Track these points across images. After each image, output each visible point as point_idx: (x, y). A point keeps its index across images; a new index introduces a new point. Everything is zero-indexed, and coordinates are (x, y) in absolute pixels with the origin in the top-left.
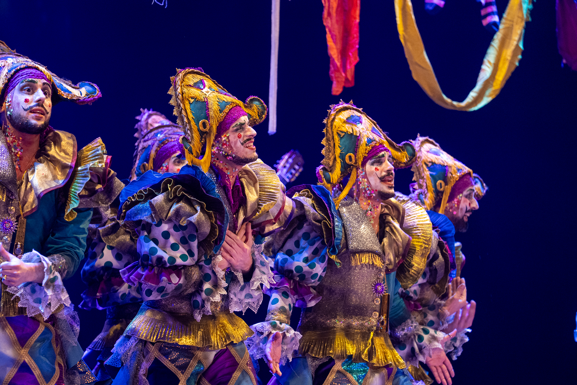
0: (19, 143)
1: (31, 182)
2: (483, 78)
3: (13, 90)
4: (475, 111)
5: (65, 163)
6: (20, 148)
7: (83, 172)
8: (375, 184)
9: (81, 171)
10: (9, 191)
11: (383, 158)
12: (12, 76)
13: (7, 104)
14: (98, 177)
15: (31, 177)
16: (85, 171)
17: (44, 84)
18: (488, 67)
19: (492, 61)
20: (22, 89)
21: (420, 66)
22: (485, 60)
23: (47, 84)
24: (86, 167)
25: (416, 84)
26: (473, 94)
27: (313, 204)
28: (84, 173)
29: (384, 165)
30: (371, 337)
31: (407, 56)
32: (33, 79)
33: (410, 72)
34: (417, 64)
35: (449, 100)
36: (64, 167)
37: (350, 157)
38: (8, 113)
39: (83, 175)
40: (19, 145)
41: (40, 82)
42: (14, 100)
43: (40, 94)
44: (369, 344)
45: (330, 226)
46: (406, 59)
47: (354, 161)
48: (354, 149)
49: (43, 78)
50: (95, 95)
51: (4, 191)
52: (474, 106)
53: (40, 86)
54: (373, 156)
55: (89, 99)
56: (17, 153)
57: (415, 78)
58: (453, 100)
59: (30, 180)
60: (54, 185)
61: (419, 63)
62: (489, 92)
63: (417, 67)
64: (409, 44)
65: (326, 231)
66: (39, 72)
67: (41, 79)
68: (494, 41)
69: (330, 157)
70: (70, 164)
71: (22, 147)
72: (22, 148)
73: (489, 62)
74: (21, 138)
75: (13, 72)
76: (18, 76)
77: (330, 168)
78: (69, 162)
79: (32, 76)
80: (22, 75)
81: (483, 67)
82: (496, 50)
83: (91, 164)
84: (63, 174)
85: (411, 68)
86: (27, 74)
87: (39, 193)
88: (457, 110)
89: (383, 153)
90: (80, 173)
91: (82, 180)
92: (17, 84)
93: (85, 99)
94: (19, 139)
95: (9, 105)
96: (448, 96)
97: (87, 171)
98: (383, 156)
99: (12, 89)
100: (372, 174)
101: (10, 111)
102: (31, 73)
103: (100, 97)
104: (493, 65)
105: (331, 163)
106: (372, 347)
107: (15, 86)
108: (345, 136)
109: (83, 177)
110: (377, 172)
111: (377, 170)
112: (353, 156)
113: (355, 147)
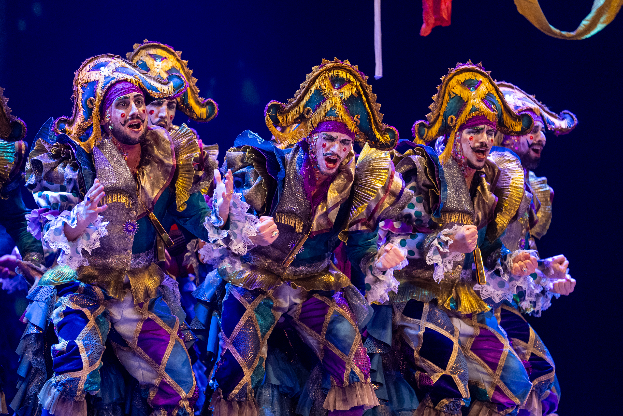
0: (124, 150)
5: (168, 163)
9: (183, 165)
13: (108, 119)
14: (198, 165)
17: (136, 96)
42: (112, 116)
47: (454, 123)
50: (183, 88)
54: (472, 126)
55: (178, 95)
56: (125, 157)
66: (129, 85)
69: (434, 113)
71: (128, 151)
75: (105, 89)
76: (111, 94)
78: (170, 161)
79: (123, 92)
80: (115, 93)
86: (119, 90)
89: (483, 126)
90: (183, 168)
91: (188, 174)
93: (174, 95)
94: (123, 147)
95: (110, 120)
98: (482, 129)
99: (109, 106)
101: (111, 126)
102: (122, 89)
105: (433, 120)
107: (111, 104)
109: (187, 171)
110: (471, 142)
111: (471, 139)
112: (454, 118)
113: (459, 112)
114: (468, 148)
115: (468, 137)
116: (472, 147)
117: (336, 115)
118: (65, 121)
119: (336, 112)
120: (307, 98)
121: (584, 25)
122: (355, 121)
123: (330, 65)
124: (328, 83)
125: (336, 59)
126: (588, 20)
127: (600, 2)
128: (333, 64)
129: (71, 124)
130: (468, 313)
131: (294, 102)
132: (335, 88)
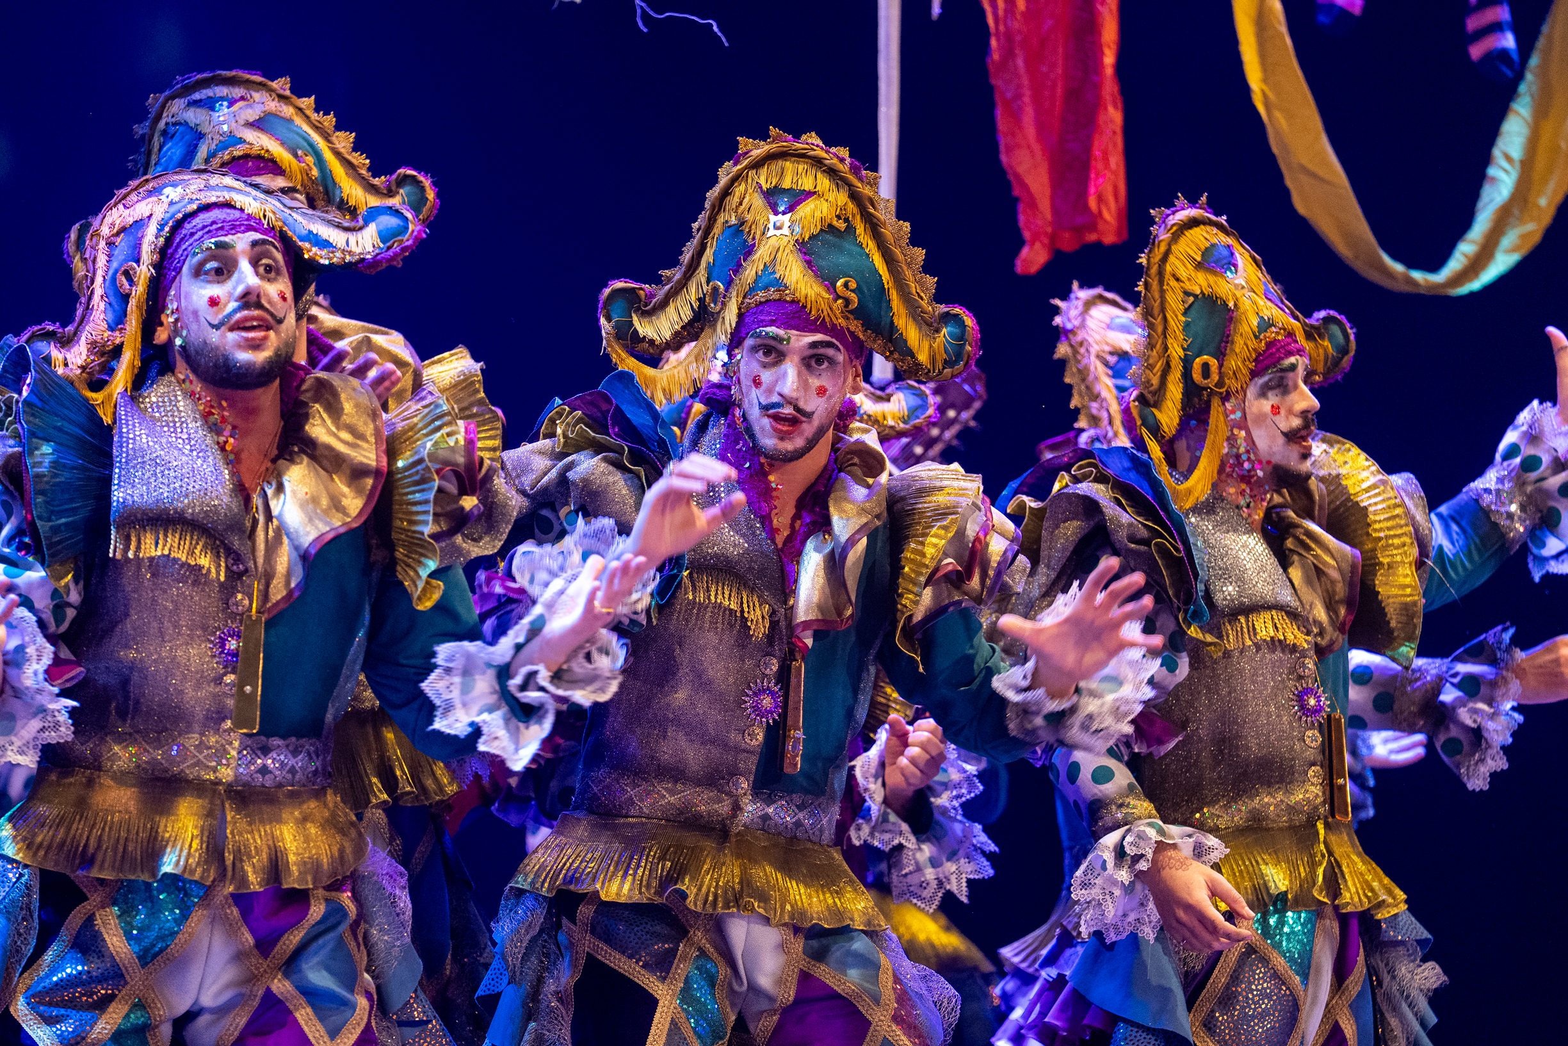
0: (223, 417)
1: (279, 518)
2: (1492, 201)
3: (177, 280)
4: (1472, 295)
5: (362, 464)
6: (230, 427)
7: (414, 470)
8: (1270, 447)
9: (406, 469)
10: (230, 552)
11: (1291, 375)
12: (169, 241)
13: (171, 320)
14: (456, 473)
15: (276, 506)
16: (419, 467)
17: (255, 244)
18: (1506, 171)
19: (1516, 153)
20: (198, 272)
21: (1314, 175)
22: (1496, 152)
23: (264, 242)
24: (416, 457)
25: (1304, 227)
26: (1465, 249)
27: (1116, 498)
28: (417, 472)
29: (1293, 396)
30: (1322, 838)
31: (1275, 150)
32: (222, 239)
33: (1286, 193)
34: (1304, 170)
35: (1398, 267)
36: (357, 473)
37: (1206, 367)
38: (178, 342)
39: (417, 478)
40: (224, 420)
41: (242, 242)
42: (183, 305)
43: (247, 276)
44: (1323, 856)
45: (1177, 550)
46: (1273, 157)
47: (1215, 377)
48: (1218, 348)
49: (249, 228)
50: (407, 236)
51: (218, 552)
52: (1471, 280)
53: (243, 252)
54: (1266, 368)
55: (390, 253)
56: (226, 442)
57: (1301, 208)
58: (1411, 265)
59: (275, 512)
60: (339, 522)
61: (1310, 166)
62: (1509, 239)
63: (1303, 178)
64: (1278, 114)
65: (1167, 567)
66: (237, 214)
67: (244, 232)
68: (1519, 100)
69: (1151, 361)
70: (374, 464)
71: (235, 423)
72: (234, 427)
73: (1508, 158)
74: (224, 404)
75: (167, 229)
76: (182, 239)
77: (1154, 393)
78: (369, 458)
79: (217, 230)
80: (192, 234)
81: (1492, 171)
82: (1526, 121)
83: (429, 445)
84: (359, 491)
85: (1289, 183)
86: (204, 227)
87: (306, 545)
88: (1422, 292)
89: (1292, 360)
90: (406, 477)
91: (419, 491)
92: (184, 261)
93: (378, 254)
94: (220, 406)
95: (177, 320)
96: (1395, 257)
97: (423, 466)
98: (1293, 367)
99: (175, 278)
100: (1264, 421)
101: (181, 336)
102: (214, 223)
103: (423, 240)
104: (1518, 165)
105: (1155, 381)
106: (1329, 861)
107: (181, 268)
108: (1196, 306)
109: (417, 483)
110: (1277, 419)
111: (1276, 410)
112: (1213, 363)
113: (1221, 341)
114: (1273, 438)
115: (1266, 405)
116: (1285, 430)
117: (779, 284)
118: (49, 336)
119: (777, 276)
120: (708, 256)
121: (1465, 255)
122: (838, 297)
123: (759, 149)
124: (758, 202)
125: (773, 131)
126: (1473, 242)
127: (1500, 193)
128: (767, 148)
129: (66, 342)
130: (1360, 909)
131: (678, 277)
132: (776, 213)
